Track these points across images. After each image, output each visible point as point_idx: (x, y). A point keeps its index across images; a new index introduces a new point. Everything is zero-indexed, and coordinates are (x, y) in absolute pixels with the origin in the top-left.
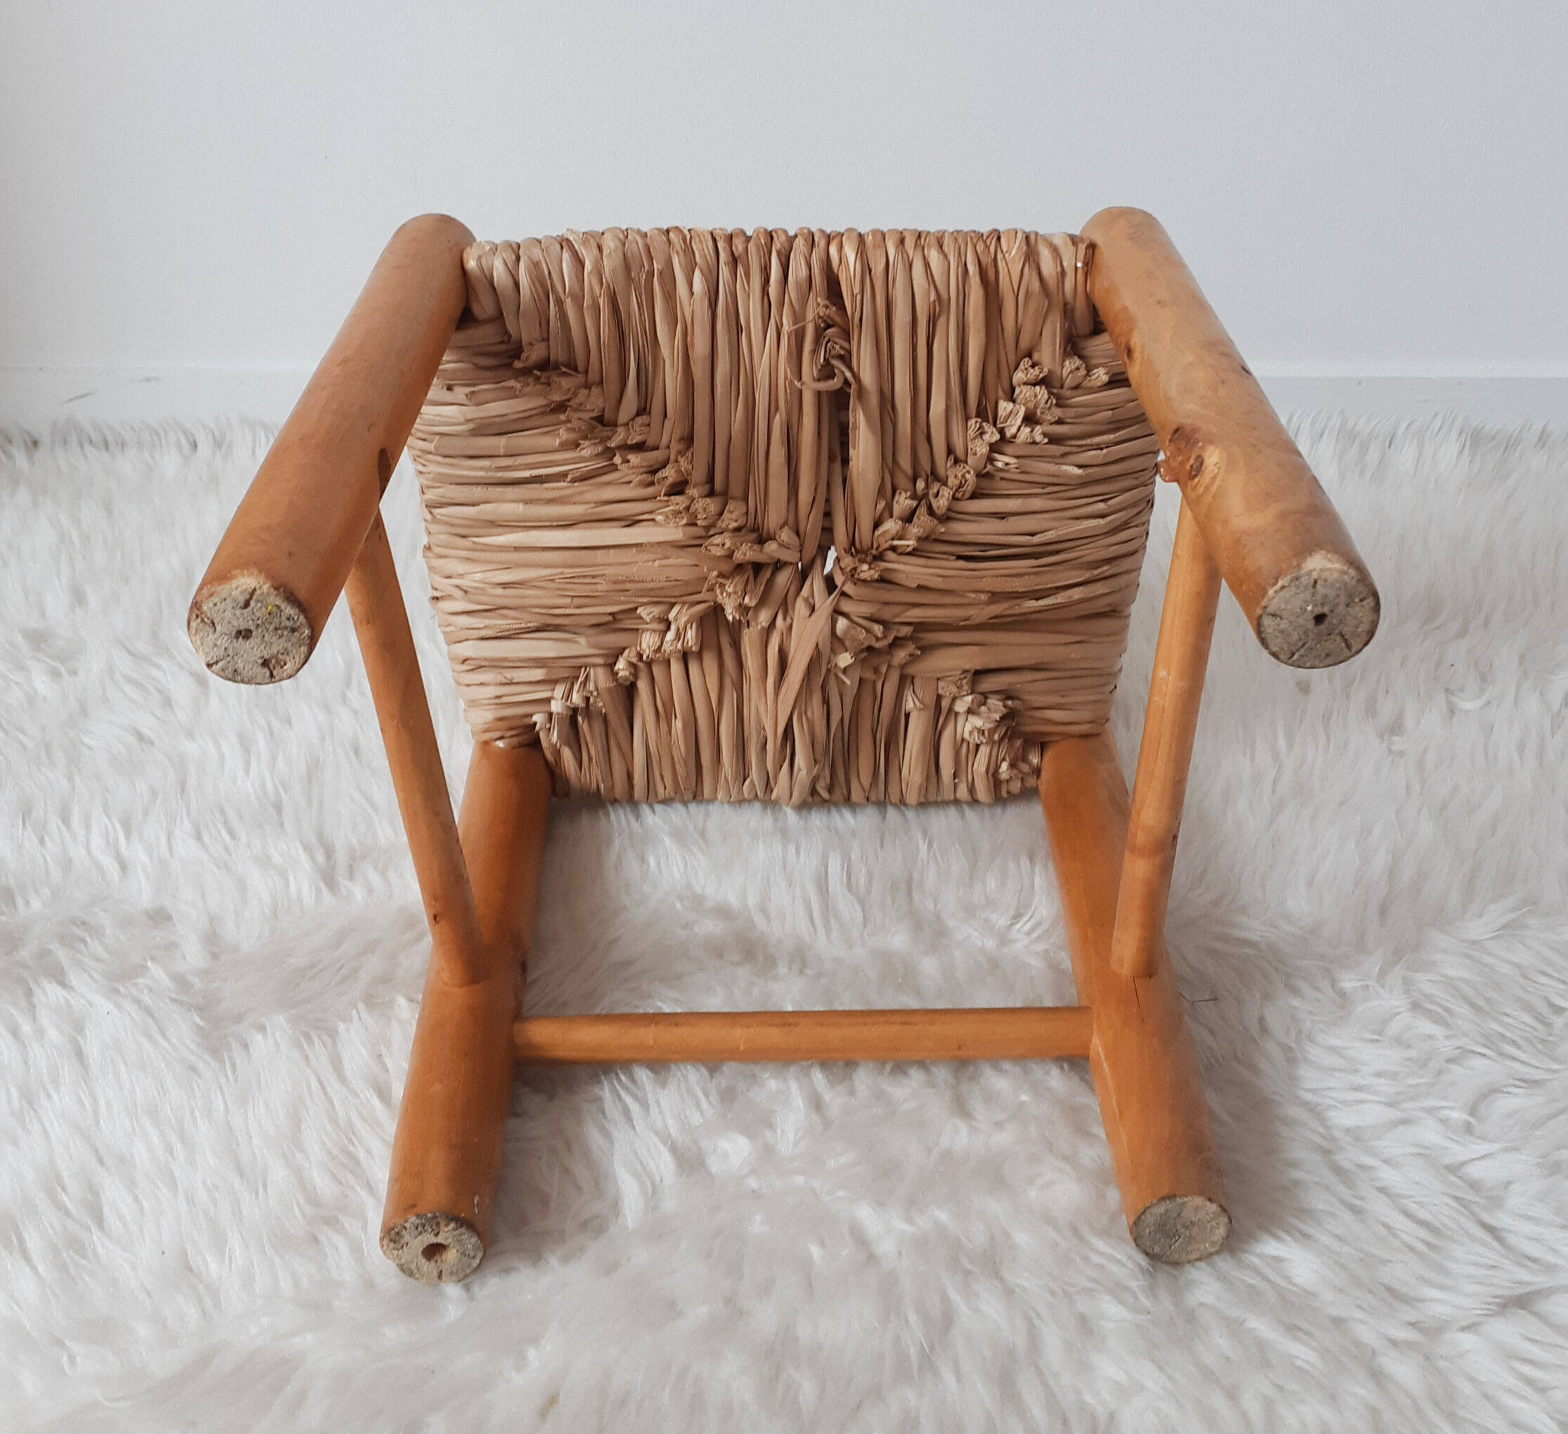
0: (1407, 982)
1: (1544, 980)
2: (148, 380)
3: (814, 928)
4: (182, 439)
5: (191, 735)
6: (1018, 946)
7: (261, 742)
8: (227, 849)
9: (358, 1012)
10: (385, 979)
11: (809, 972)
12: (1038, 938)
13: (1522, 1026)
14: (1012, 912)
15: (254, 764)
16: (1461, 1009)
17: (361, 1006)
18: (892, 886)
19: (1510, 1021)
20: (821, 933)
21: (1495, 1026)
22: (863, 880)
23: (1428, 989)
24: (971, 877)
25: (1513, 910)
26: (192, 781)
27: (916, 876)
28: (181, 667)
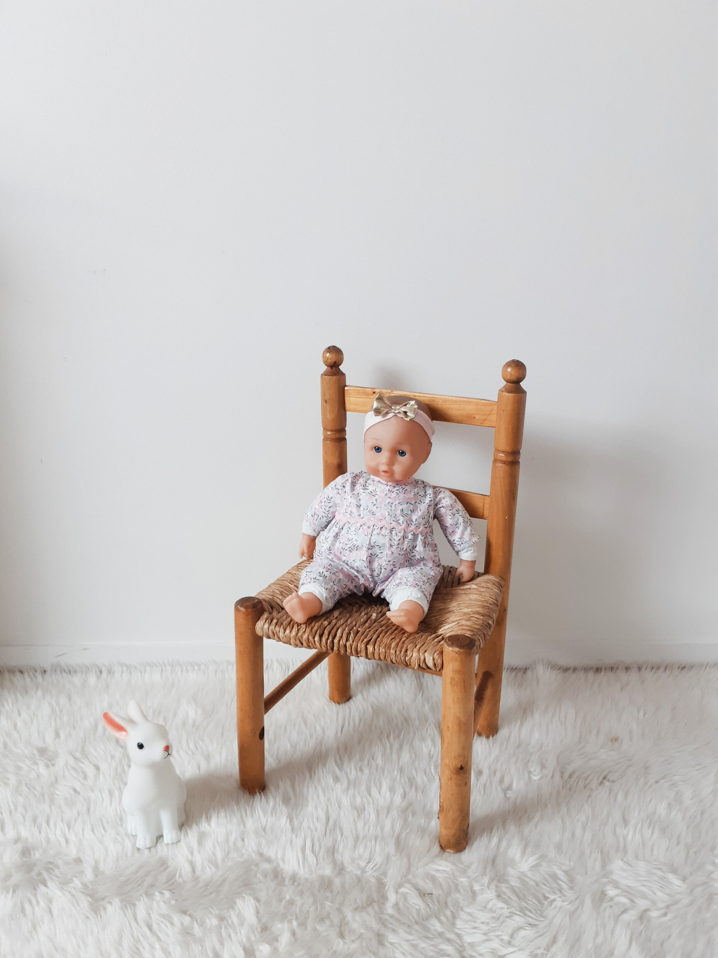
0: (497, 886)
1: (544, 887)
2: (85, 649)
3: (300, 867)
4: (97, 669)
5: (92, 791)
6: (368, 874)
7: (116, 793)
8: (102, 836)
9: (143, 897)
10: (152, 886)
11: (296, 884)
12: (375, 871)
13: (534, 904)
14: (367, 861)
15: (113, 802)
16: (514, 898)
17: (144, 895)
18: (328, 851)
19: (530, 902)
20: (302, 869)
21: (525, 905)
22: (317, 850)
23: (504, 889)
24: (355, 849)
25: (537, 859)
26: (92, 809)
27: (336, 847)
28: (91, 763)
